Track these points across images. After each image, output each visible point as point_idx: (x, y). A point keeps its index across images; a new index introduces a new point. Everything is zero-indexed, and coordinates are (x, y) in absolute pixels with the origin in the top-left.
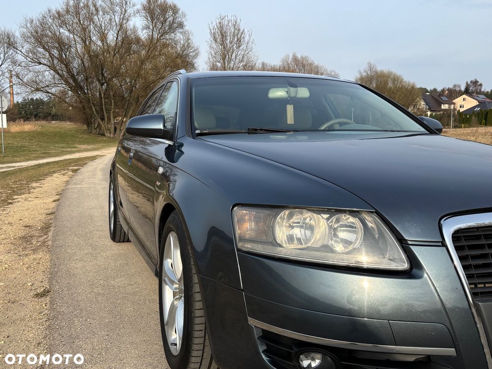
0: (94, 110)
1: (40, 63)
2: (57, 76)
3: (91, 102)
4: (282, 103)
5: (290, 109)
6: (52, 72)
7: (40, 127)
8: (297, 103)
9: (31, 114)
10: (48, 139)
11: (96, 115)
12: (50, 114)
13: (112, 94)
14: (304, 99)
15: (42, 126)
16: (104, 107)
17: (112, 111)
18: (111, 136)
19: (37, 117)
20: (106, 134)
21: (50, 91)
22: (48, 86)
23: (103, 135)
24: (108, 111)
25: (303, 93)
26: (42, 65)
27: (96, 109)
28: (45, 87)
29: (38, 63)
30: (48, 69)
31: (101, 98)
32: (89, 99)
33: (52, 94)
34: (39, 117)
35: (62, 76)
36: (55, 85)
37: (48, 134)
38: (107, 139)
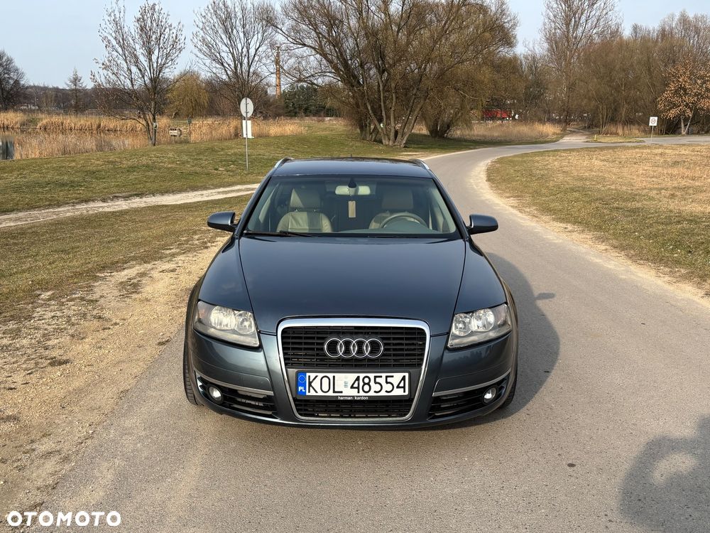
0: (369, 108)
1: (304, 45)
2: (324, 61)
3: (366, 97)
4: (346, 198)
5: (352, 205)
6: (318, 56)
7: (307, 128)
8: (357, 198)
9: (300, 108)
10: (309, 147)
11: (372, 114)
12: (324, 108)
13: (393, 85)
14: (363, 197)
15: (309, 127)
16: (382, 104)
17: (393, 109)
18: (390, 144)
19: (307, 112)
20: (384, 141)
21: (315, 82)
22: (313, 76)
23: (381, 142)
24: (387, 110)
25: (364, 190)
26: (306, 48)
27: (372, 107)
28: (310, 76)
29: (302, 45)
30: (314, 52)
31: (379, 91)
32: (363, 93)
33: (318, 86)
34: (310, 112)
35: (330, 62)
36: (323, 74)
37: (310, 140)
38: (384, 148)
